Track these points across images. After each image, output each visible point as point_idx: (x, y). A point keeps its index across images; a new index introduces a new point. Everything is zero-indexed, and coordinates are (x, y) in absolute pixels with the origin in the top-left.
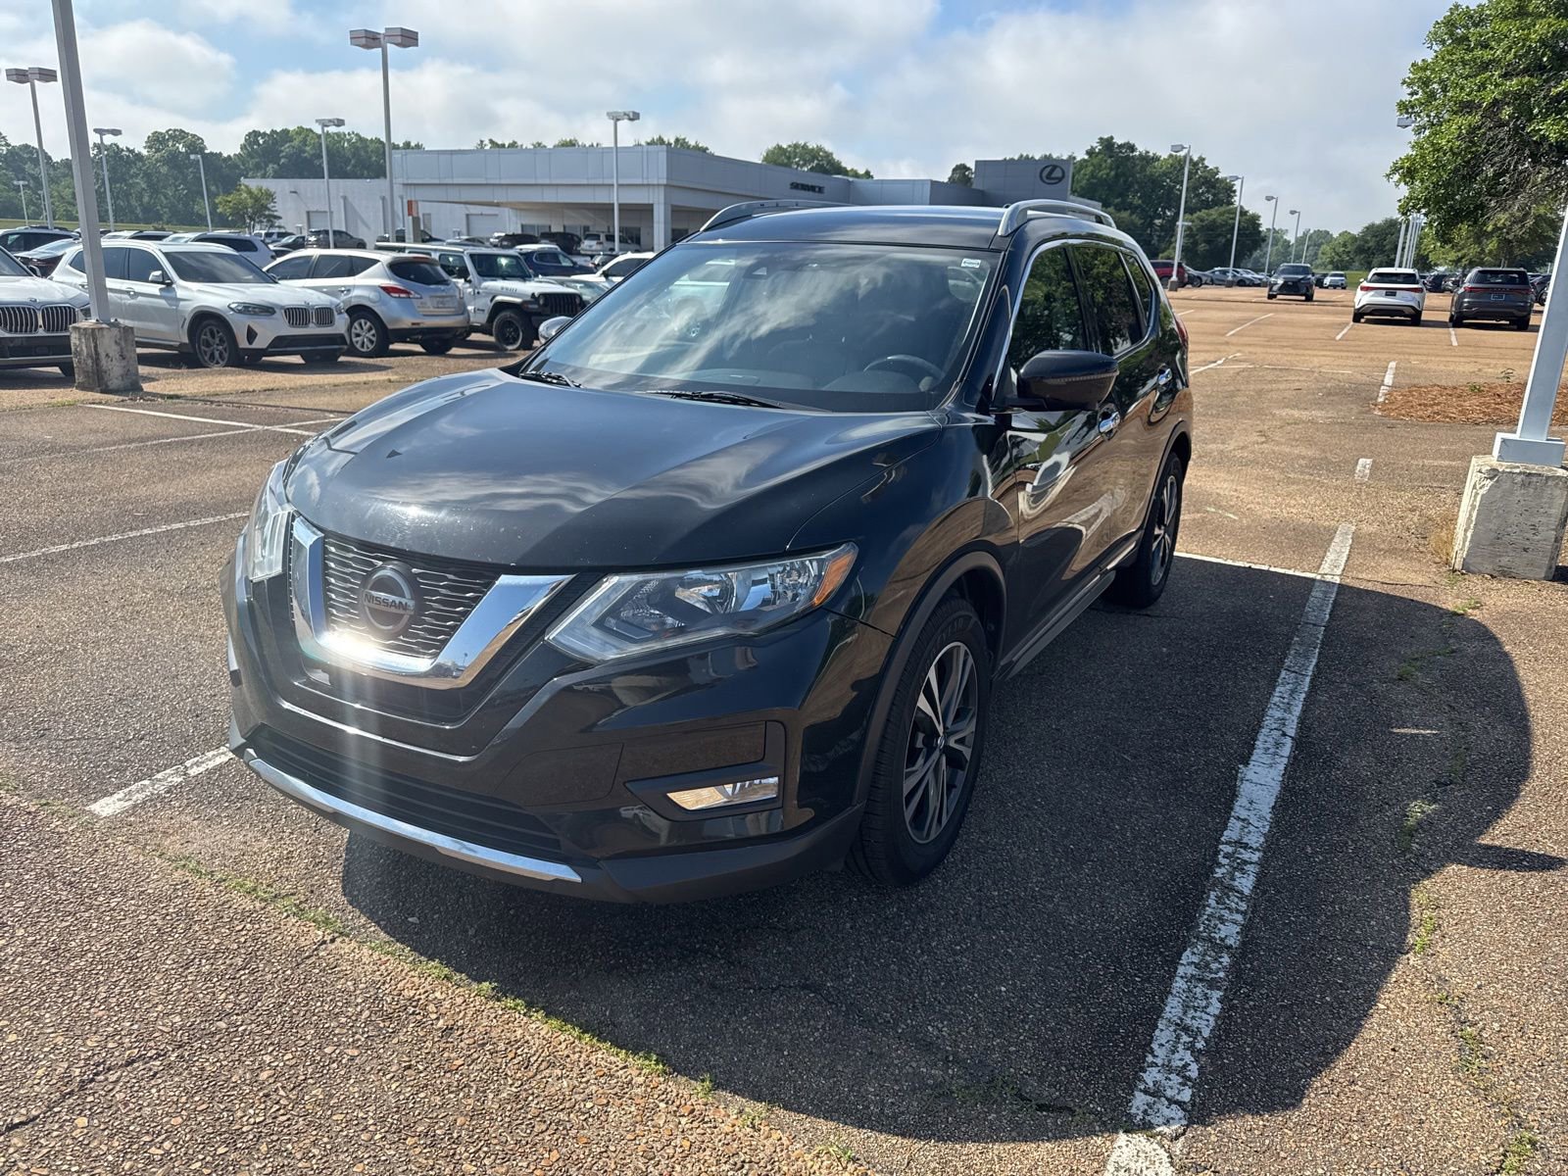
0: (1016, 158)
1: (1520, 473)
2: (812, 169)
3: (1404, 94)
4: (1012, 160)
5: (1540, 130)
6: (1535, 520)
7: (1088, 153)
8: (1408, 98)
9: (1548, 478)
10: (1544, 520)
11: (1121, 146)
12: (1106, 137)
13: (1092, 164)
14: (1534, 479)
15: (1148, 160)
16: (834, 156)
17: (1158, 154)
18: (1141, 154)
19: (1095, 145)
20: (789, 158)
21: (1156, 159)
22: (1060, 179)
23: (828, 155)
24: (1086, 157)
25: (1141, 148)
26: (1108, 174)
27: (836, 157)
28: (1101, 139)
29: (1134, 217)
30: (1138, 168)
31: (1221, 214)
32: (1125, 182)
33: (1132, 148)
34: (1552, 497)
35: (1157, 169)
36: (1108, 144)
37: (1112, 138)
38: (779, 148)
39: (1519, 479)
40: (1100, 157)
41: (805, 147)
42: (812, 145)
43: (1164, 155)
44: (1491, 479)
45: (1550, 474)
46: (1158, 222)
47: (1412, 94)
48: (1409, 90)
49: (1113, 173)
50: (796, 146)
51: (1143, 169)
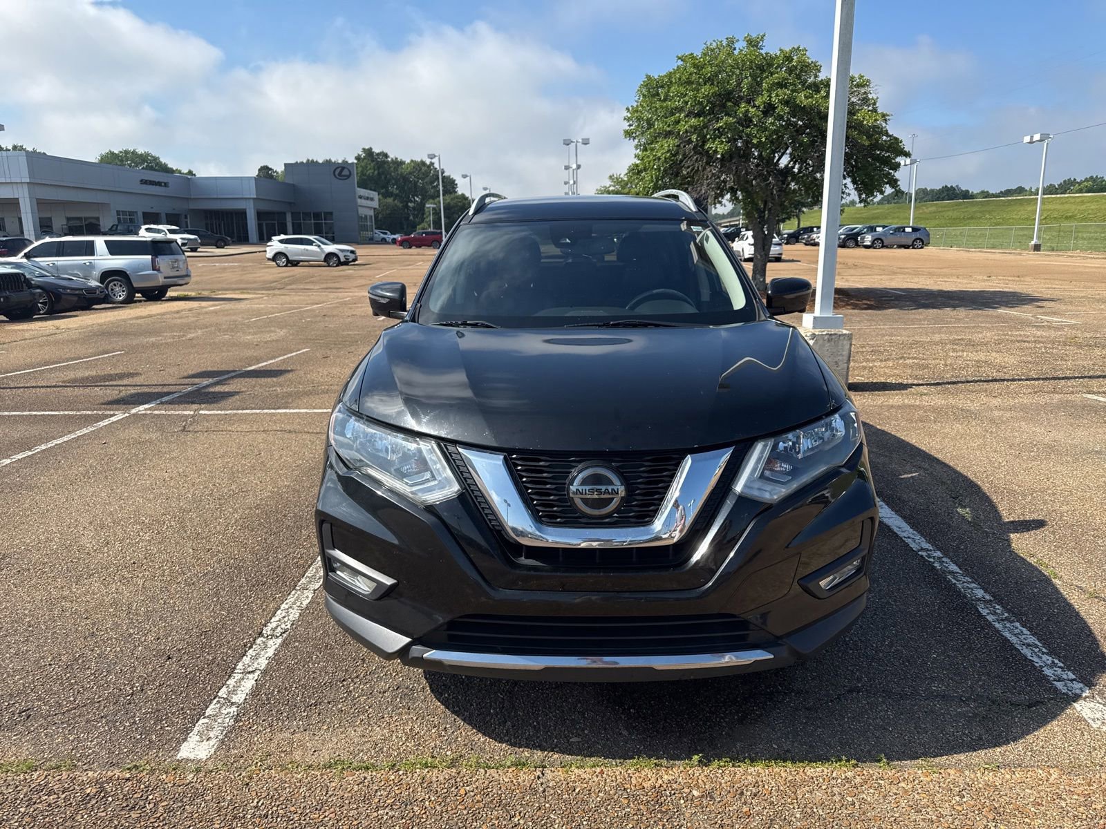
0: (305, 161)
1: (826, 334)
2: (143, 168)
3: (625, 126)
4: (302, 163)
5: (712, 147)
6: (836, 359)
7: (356, 158)
8: (628, 128)
9: (840, 335)
10: (840, 358)
11: (378, 154)
12: (367, 148)
13: (361, 166)
14: (833, 337)
15: (398, 163)
16: (161, 160)
17: (404, 160)
18: (392, 160)
19: (361, 153)
20: (122, 161)
21: (402, 163)
22: (349, 176)
23: (156, 159)
24: (356, 161)
25: (392, 156)
26: (373, 173)
27: (163, 160)
28: (364, 149)
29: (396, 201)
30: (392, 169)
31: (452, 199)
32: (386, 177)
33: (386, 156)
34: (843, 345)
35: (404, 170)
36: (369, 152)
37: (371, 149)
38: (112, 153)
39: (826, 337)
40: (365, 161)
41: (134, 153)
42: (140, 151)
43: (408, 161)
44: (813, 339)
45: (840, 333)
46: (411, 205)
47: (630, 125)
48: (628, 124)
49: (376, 172)
50: (126, 152)
51: (396, 169)
